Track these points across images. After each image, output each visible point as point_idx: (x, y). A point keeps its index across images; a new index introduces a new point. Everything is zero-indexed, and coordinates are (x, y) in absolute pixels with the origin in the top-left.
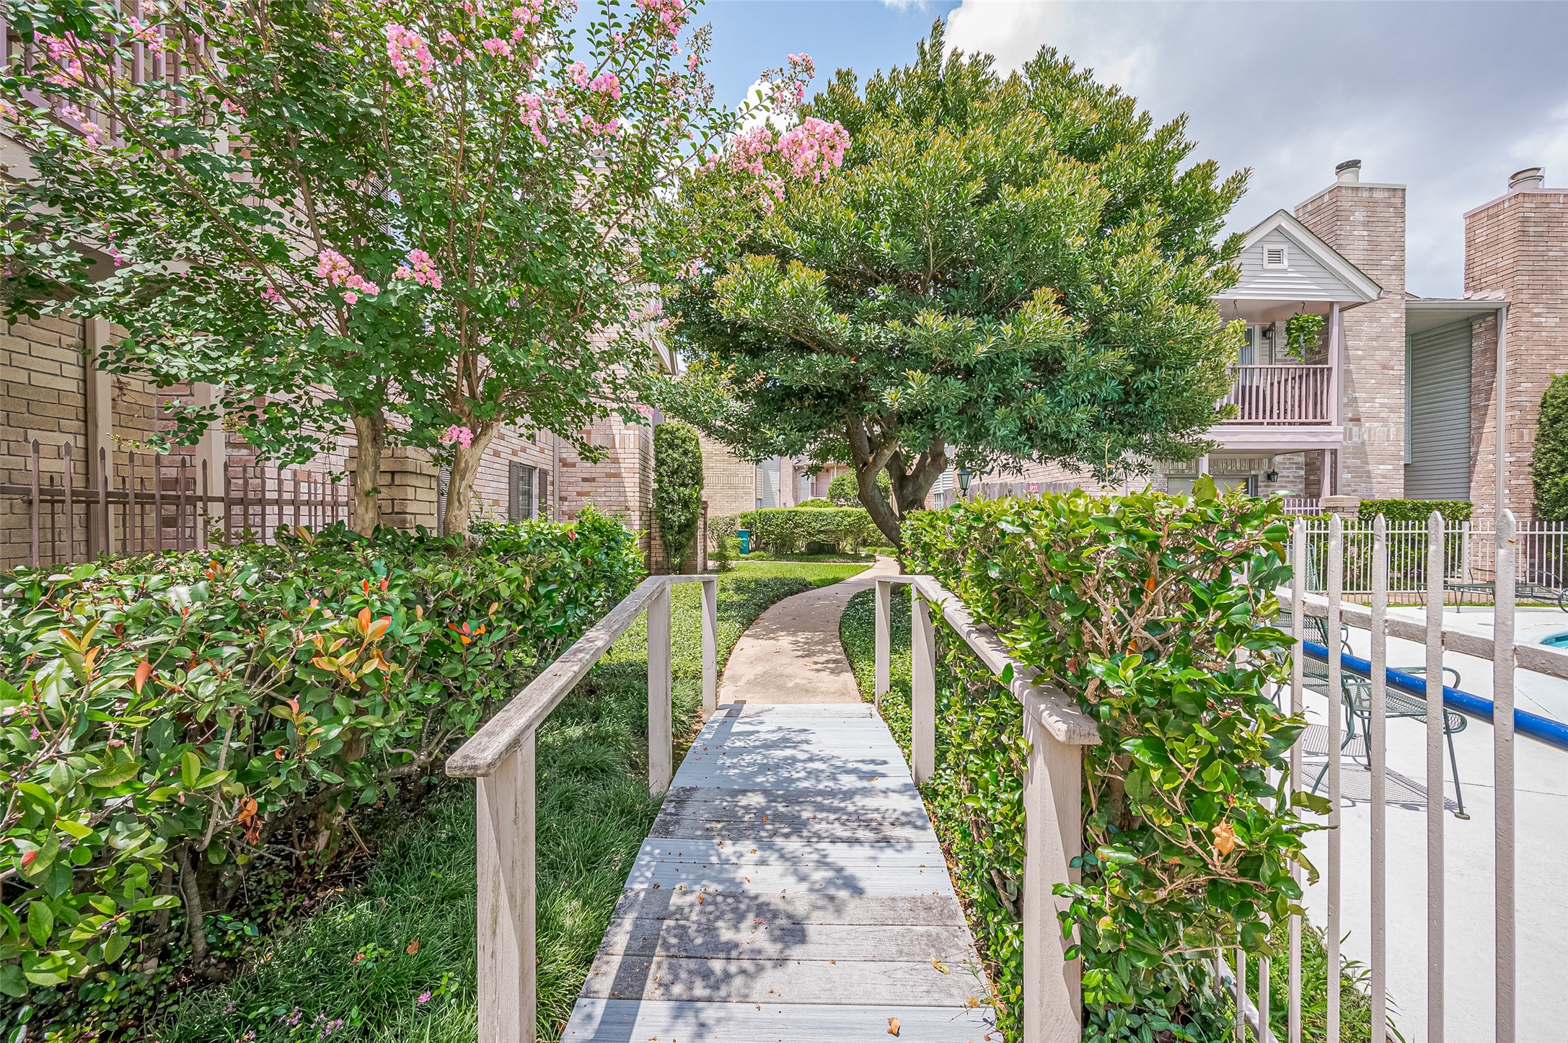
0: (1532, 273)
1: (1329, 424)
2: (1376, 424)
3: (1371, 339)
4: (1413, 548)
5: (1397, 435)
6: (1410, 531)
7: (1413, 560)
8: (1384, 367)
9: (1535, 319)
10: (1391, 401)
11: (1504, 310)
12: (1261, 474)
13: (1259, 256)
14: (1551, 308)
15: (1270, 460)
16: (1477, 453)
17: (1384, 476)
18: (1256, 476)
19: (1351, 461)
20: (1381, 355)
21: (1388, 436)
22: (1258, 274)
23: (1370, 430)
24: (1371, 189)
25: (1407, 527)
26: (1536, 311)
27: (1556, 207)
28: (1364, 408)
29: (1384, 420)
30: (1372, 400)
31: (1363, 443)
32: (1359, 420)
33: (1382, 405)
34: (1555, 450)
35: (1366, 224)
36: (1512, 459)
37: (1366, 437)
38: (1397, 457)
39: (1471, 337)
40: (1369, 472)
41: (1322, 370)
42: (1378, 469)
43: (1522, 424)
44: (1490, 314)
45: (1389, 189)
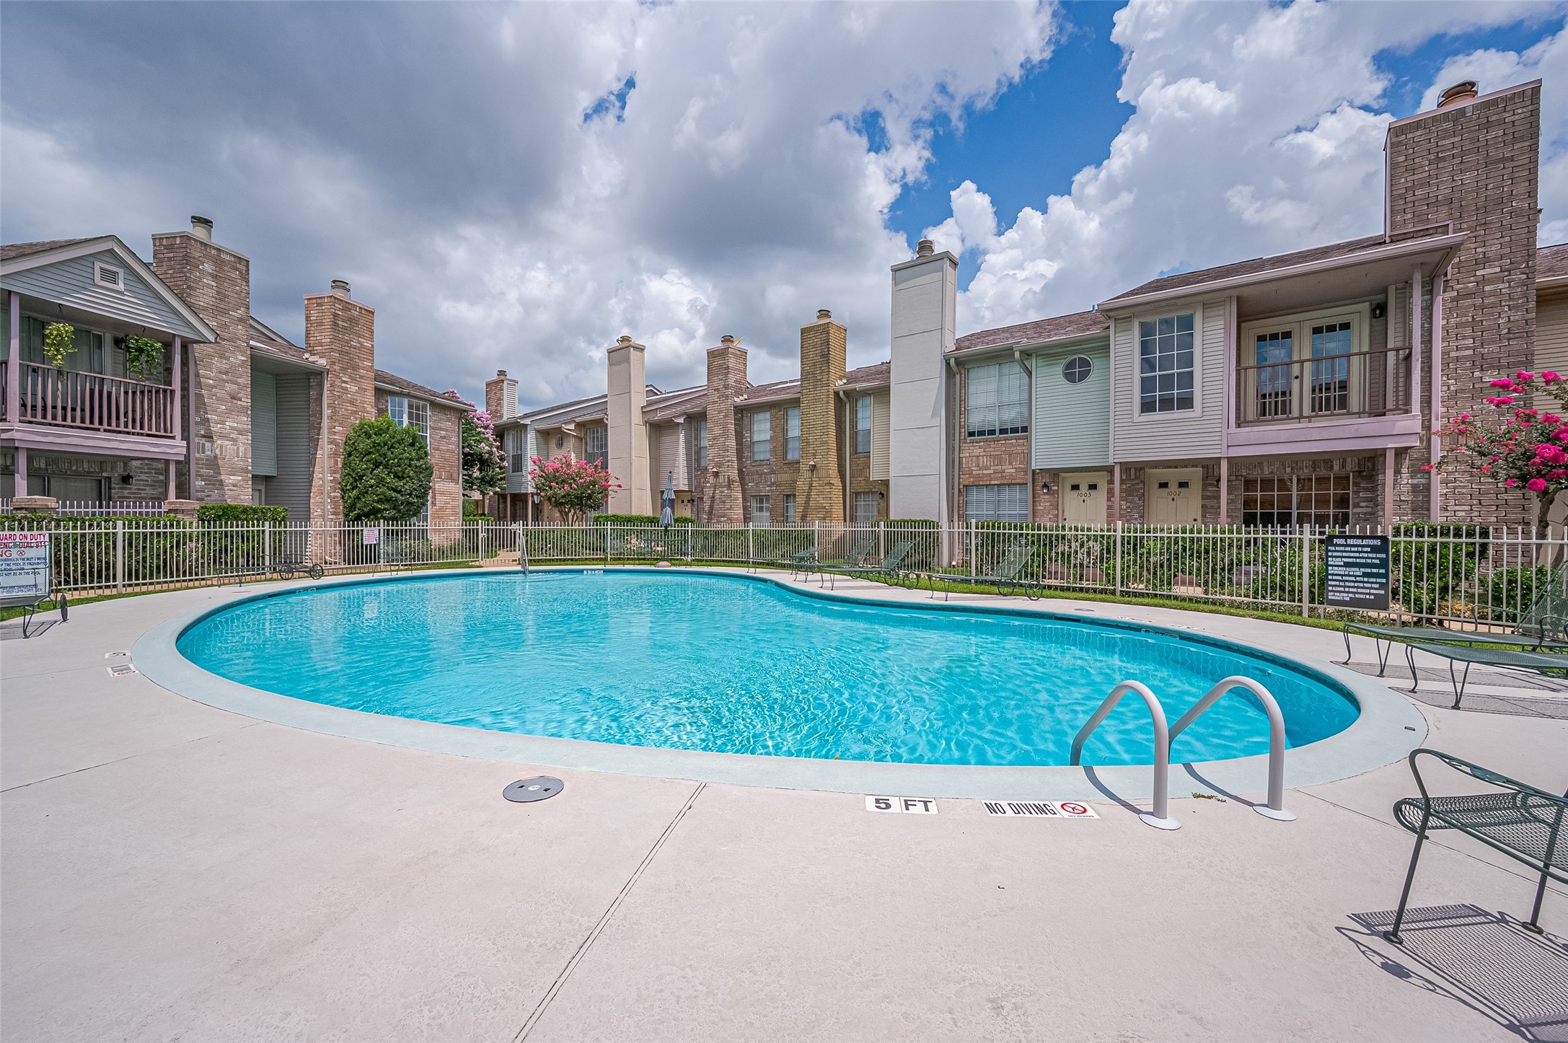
0: (341, 352)
1: (173, 438)
2: (227, 443)
3: (220, 372)
4: (243, 542)
5: (245, 454)
6: (240, 529)
7: (243, 551)
8: (233, 398)
9: (344, 385)
10: (239, 426)
11: (326, 374)
12: (116, 476)
13: (91, 270)
14: (353, 380)
15: (125, 464)
16: (313, 472)
17: (234, 485)
18: (109, 478)
19: (203, 471)
20: (230, 387)
21: (238, 453)
22: (87, 286)
23: (221, 447)
24: (219, 250)
25: (237, 526)
26: (344, 379)
27: (355, 313)
28: (216, 428)
29: (234, 440)
30: (223, 423)
31: (216, 457)
32: (212, 437)
33: (232, 428)
34: (350, 474)
35: (215, 277)
36: (332, 478)
37: (218, 452)
38: (246, 471)
39: (309, 387)
40: (221, 481)
41: (165, 391)
42: (230, 479)
43: (336, 454)
44: (318, 374)
45: (235, 256)
